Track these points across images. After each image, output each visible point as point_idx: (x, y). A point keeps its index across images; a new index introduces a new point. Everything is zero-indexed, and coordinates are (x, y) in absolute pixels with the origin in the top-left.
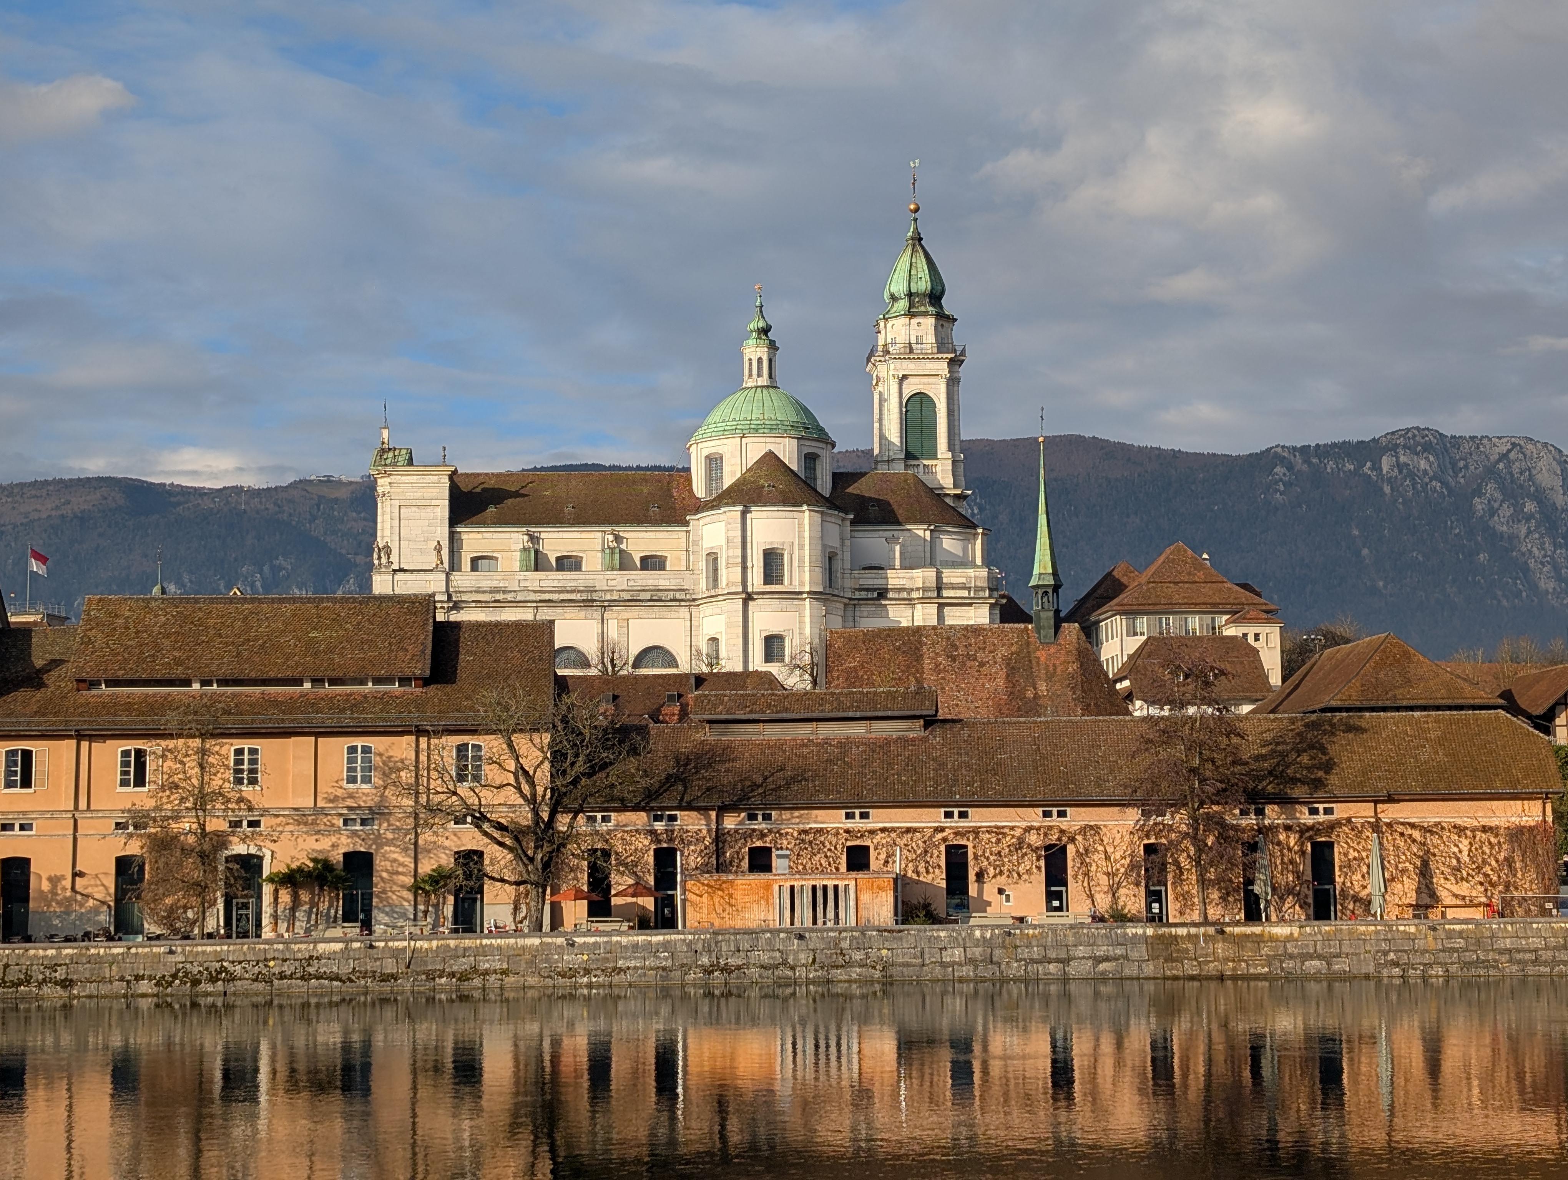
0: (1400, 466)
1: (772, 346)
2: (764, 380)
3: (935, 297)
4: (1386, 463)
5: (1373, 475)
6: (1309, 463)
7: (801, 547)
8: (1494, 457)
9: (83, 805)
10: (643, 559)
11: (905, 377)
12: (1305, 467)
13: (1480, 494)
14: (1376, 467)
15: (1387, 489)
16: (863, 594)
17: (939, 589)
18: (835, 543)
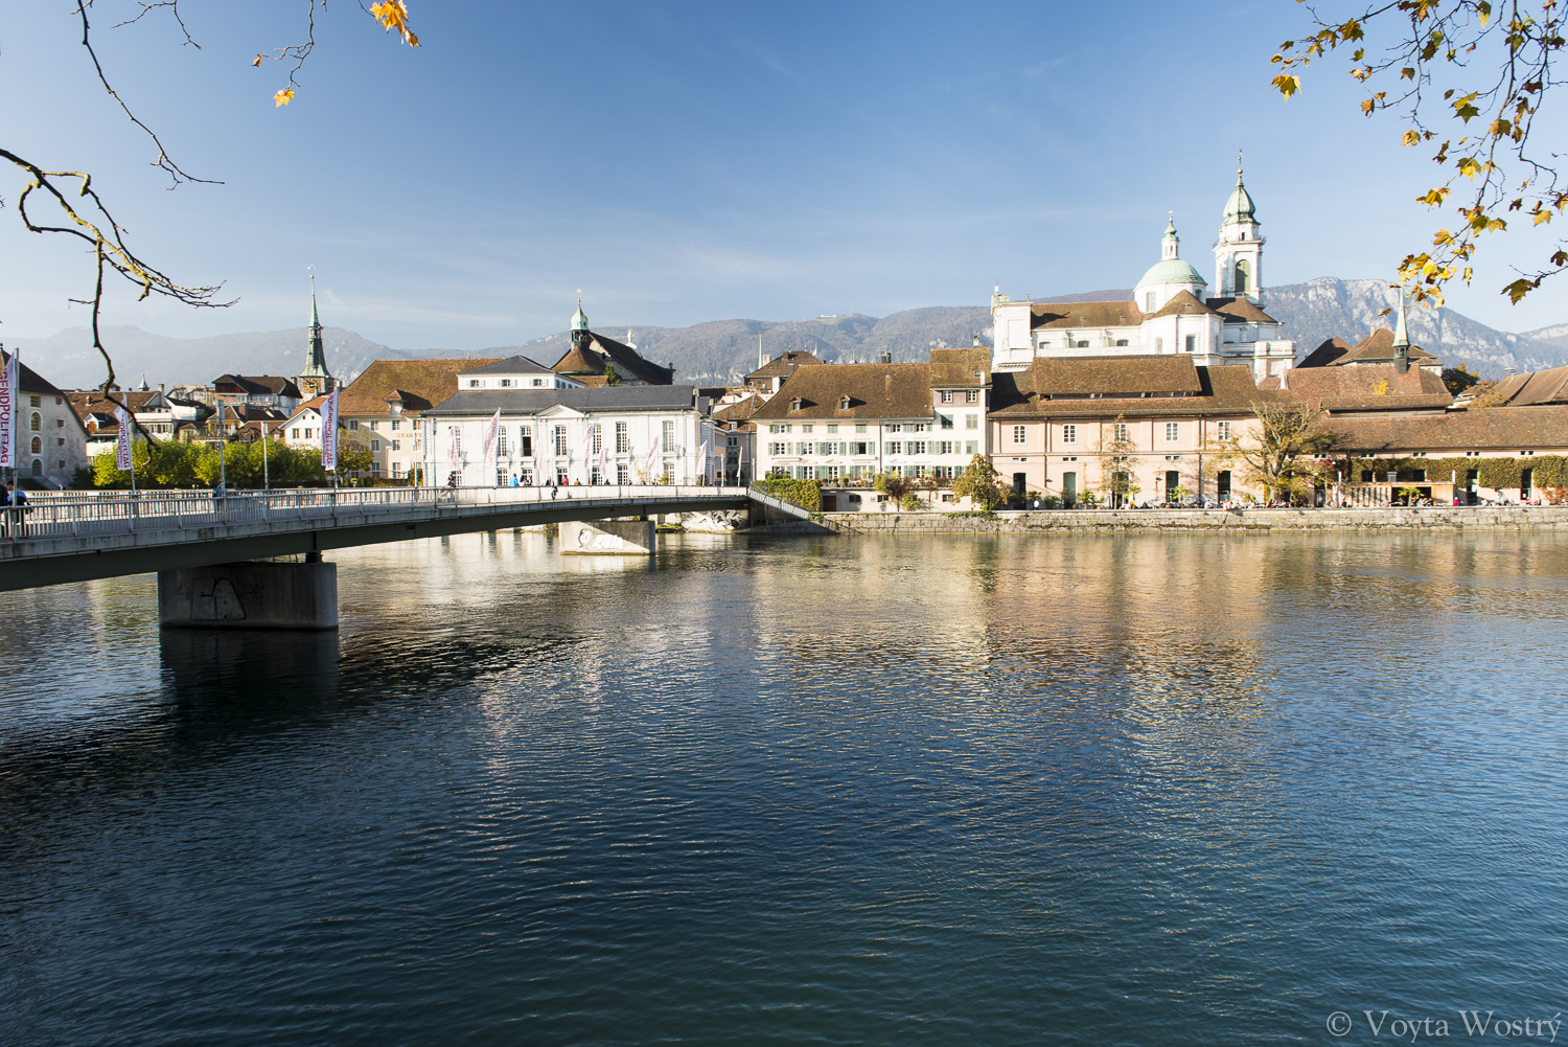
0: (1317, 295)
1: (1177, 240)
2: (1174, 256)
3: (1250, 214)
4: (1311, 294)
5: (1304, 300)
6: (1274, 295)
7: (1204, 333)
8: (1364, 290)
9: (1048, 450)
10: (1079, 343)
11: (1236, 252)
12: (1272, 298)
13: (1356, 307)
14: (1306, 296)
15: (1311, 306)
16: (1229, 355)
17: (1268, 351)
18: (1217, 330)
